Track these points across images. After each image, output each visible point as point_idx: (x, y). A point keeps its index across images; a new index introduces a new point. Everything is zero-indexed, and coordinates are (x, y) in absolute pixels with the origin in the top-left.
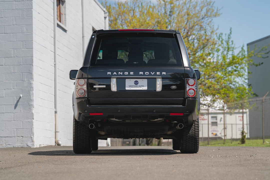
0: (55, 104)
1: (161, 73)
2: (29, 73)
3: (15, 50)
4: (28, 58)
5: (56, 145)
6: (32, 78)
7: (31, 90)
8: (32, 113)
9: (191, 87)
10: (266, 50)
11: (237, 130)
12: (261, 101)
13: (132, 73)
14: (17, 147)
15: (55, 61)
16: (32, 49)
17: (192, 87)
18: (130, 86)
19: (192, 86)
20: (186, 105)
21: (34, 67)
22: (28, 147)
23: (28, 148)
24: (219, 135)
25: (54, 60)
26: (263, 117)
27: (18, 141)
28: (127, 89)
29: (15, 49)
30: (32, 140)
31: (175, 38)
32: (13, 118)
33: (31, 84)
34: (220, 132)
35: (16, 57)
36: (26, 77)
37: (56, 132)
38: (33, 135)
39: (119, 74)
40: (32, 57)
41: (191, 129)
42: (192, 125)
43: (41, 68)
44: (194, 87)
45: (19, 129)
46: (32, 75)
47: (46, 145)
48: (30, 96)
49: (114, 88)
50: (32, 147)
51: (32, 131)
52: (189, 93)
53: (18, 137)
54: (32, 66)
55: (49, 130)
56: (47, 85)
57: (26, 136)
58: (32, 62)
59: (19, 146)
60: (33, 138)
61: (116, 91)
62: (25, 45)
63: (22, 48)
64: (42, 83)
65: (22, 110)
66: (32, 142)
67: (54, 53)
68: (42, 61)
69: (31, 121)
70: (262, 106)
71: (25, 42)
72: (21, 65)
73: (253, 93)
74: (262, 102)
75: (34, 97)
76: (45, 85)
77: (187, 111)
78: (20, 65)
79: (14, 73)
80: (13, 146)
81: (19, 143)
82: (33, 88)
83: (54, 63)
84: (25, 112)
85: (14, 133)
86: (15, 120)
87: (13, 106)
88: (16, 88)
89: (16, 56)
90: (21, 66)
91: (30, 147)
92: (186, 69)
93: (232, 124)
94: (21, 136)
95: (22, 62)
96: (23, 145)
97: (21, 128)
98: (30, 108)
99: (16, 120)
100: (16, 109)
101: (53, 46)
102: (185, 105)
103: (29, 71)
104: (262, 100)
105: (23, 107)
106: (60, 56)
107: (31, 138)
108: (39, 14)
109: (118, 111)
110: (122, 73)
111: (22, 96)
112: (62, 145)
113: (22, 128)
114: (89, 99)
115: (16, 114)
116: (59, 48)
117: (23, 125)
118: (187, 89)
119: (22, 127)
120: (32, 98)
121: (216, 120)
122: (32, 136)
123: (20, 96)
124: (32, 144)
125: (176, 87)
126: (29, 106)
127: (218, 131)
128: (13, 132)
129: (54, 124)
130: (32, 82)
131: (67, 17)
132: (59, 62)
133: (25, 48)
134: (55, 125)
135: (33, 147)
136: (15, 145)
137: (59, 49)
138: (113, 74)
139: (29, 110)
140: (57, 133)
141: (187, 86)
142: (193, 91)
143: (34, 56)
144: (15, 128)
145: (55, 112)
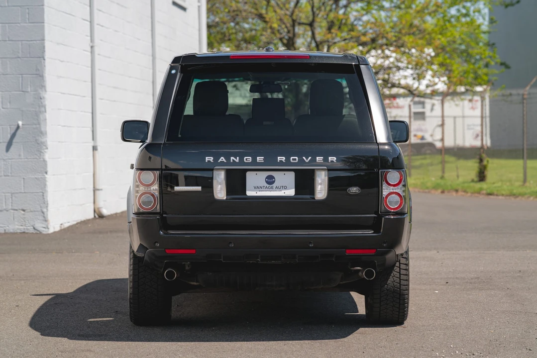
0: (93, 131)
1: (326, 160)
2: (36, 74)
3: (7, 25)
4: (35, 42)
5: (95, 217)
6: (43, 87)
7: (40, 112)
8: (45, 161)
9: (392, 189)
11: (466, 127)
12: (521, 97)
13: (260, 159)
14: (12, 231)
15: (92, 40)
16: (42, 24)
17: (396, 189)
18: (257, 188)
19: (394, 185)
20: (382, 231)
21: (47, 61)
22: (36, 231)
23: (36, 233)
24: (429, 139)
25: (89, 38)
26: (523, 130)
27: (14, 219)
28: (249, 193)
29: (6, 23)
30: (44, 217)
31: (356, 74)
32: (4, 171)
33: (41, 98)
34: (430, 132)
35: (9, 40)
36: (29, 83)
37: (95, 190)
38: (47, 207)
39: (232, 161)
40: (43, 40)
41: (392, 275)
42: (394, 265)
43: (62, 61)
44: (398, 190)
45: (16, 195)
46: (43, 79)
47: (75, 223)
48: (39, 124)
49: (220, 192)
50: (45, 231)
51: (44, 198)
52: (389, 202)
53: (15, 211)
54: (43, 61)
55: (81, 189)
56: (75, 95)
57: (32, 210)
58: (44, 52)
59: (18, 229)
60: (45, 213)
61: (225, 198)
62: (27, 15)
63: (20, 22)
64: (64, 94)
65: (22, 154)
66: (45, 222)
67: (90, 22)
68: (64, 45)
69: (41, 178)
70: (523, 107)
71: (28, 8)
72: (19, 57)
73: (499, 60)
74: (523, 99)
75: (48, 128)
76: (71, 94)
77: (385, 245)
78: (16, 58)
79: (4, 75)
80: (5, 230)
81: (16, 223)
82: (45, 107)
83: (91, 45)
84: (30, 157)
85: (5, 202)
86: (8, 176)
87: (4, 146)
88: (9, 107)
89: (7, 39)
90: (19, 59)
91: (40, 232)
92: (381, 147)
93: (455, 118)
94: (21, 208)
95: (20, 52)
96: (25, 227)
97: (21, 191)
98: (39, 151)
99: (10, 175)
100: (9, 153)
101: (88, 8)
102: (380, 232)
103: (37, 70)
104: (523, 95)
105: (23, 148)
106: (102, 26)
107: (42, 214)
109: (230, 246)
110: (238, 158)
111: (23, 125)
113: (23, 192)
114: (166, 217)
115: (10, 163)
116: (100, 10)
117: (24, 186)
118: (385, 193)
119: (23, 189)
120: (43, 129)
121: (424, 108)
122: (45, 210)
123: (17, 124)
124: (44, 226)
125: (359, 189)
126: (37, 145)
127: (426, 131)
128: (4, 200)
129: (92, 173)
130: (43, 94)
132: (101, 40)
133: (28, 22)
134: (94, 175)
135: (47, 233)
136: (7, 228)
137: (101, 13)
138: (219, 161)
139: (36, 155)
140: (97, 192)
141: (385, 186)
142: (397, 198)
143: (47, 37)
144: (8, 193)
145: (93, 147)
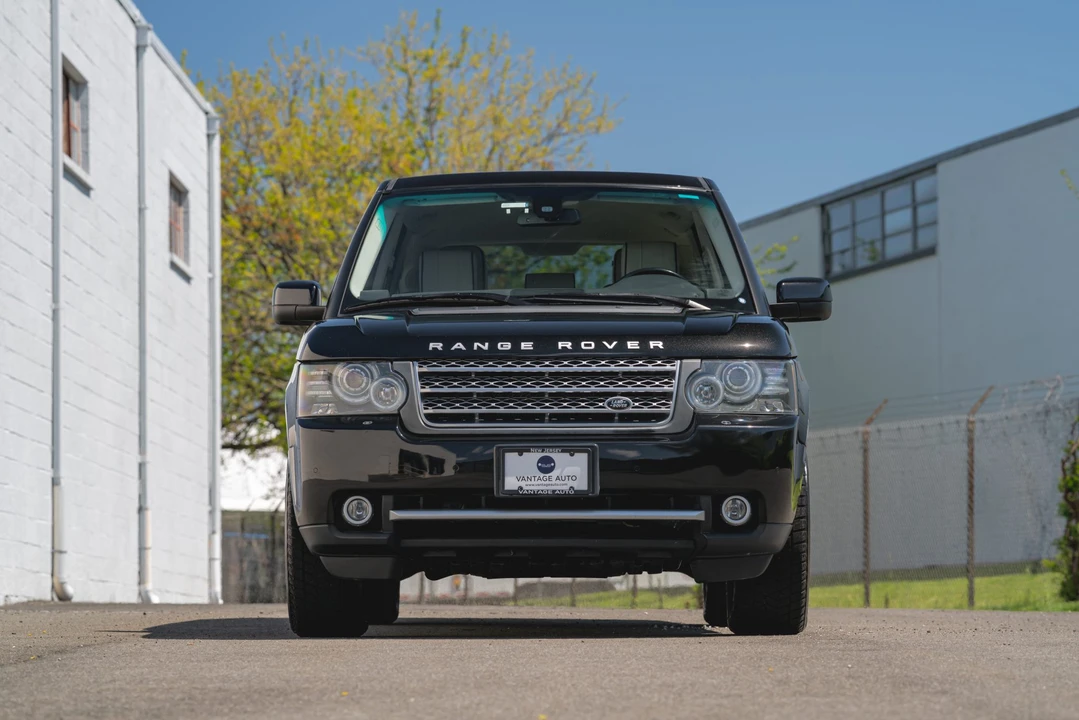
0: (53, 453)
5: (53, 598)
10: (782, 257)
15: (55, 299)
37: (54, 553)
43: (13, 325)
56: (30, 386)
64: (14, 379)
67: (54, 269)
68: (16, 298)
76: (24, 383)
83: (53, 306)
106: (71, 281)
108: (9, 131)
112: (75, 600)
116: (68, 254)
129: (50, 523)
131: (91, 141)
132: (68, 303)
134: (53, 526)
137: (69, 258)
145: (53, 479)
